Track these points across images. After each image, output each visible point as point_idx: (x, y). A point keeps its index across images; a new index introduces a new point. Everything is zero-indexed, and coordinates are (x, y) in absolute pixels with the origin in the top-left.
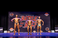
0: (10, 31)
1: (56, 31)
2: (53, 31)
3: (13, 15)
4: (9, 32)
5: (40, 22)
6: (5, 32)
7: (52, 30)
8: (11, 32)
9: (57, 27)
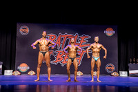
0: (18, 70)
1: (131, 72)
2: (124, 74)
3: (28, 31)
4: (16, 73)
5: (98, 50)
6: (8, 73)
7: (122, 71)
8: (22, 73)
9: (132, 62)
